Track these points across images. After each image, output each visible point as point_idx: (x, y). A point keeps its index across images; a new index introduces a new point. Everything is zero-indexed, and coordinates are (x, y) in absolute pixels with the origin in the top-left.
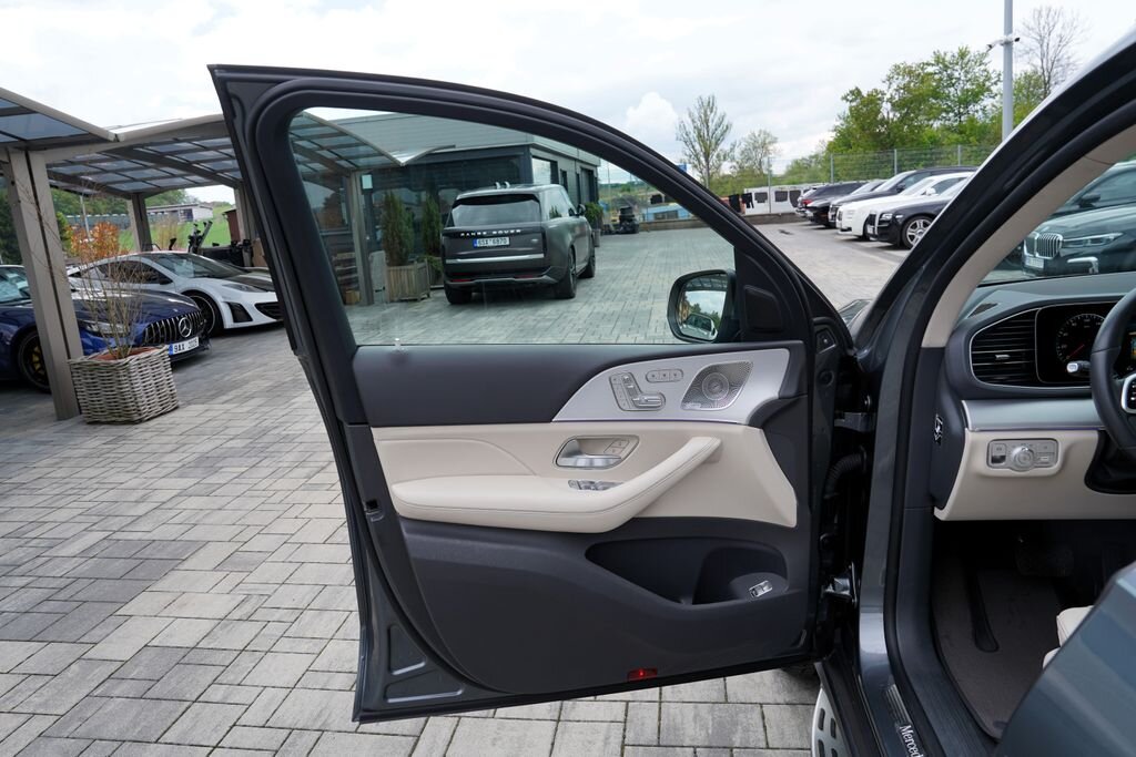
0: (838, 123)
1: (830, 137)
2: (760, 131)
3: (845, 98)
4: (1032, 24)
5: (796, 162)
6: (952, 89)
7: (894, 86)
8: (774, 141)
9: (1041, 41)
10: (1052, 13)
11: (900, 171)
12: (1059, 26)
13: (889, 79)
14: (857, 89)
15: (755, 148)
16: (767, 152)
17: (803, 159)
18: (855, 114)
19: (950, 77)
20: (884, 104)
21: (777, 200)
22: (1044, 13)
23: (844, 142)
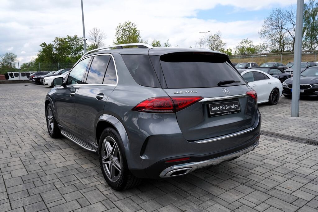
0: (39, 53)
1: (36, 57)
2: (10, 53)
3: (41, 45)
4: (93, 32)
5: (24, 64)
6: (73, 47)
7: (56, 44)
8: (16, 57)
9: (95, 37)
10: (97, 30)
11: (60, 69)
12: (99, 34)
13: (55, 41)
14: (45, 43)
15: (8, 58)
16: (13, 60)
17: (27, 63)
18: (44, 51)
19: (73, 43)
20: (54, 49)
21: (22, 76)
22: (95, 30)
23: (41, 59)
